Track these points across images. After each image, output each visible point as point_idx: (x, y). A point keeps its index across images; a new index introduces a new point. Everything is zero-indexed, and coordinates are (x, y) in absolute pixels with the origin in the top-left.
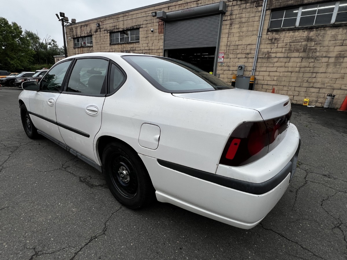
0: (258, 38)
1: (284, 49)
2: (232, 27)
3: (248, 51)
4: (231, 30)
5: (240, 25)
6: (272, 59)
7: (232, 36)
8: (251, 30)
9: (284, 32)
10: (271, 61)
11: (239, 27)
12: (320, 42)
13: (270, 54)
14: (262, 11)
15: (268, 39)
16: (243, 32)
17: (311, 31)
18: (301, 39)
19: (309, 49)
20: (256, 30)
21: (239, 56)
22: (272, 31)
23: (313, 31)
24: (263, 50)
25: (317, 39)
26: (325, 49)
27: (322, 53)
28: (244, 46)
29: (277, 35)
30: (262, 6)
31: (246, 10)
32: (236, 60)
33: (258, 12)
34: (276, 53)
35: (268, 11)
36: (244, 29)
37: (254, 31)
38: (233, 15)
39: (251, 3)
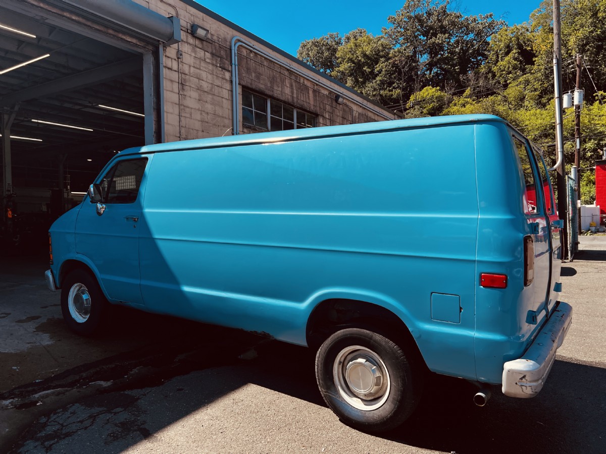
2: (185, 93)
4: (184, 98)
5: (200, 95)
7: (188, 115)
8: (221, 115)
11: (198, 98)
14: (234, 82)
16: (208, 113)
20: (227, 117)
22: (249, 128)
30: (231, 72)
31: (206, 66)
33: (225, 81)
35: (240, 86)
36: (209, 107)
37: (225, 118)
38: (184, 65)
39: (212, 54)
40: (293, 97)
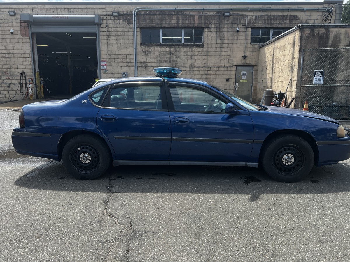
0: (134, 50)
1: (156, 60)
2: (110, 38)
3: (128, 60)
4: (109, 40)
5: (117, 38)
6: (149, 67)
7: (111, 46)
8: (128, 43)
9: (153, 47)
10: (148, 69)
11: (116, 39)
12: (178, 56)
13: (147, 64)
14: (134, 28)
15: (143, 51)
16: (121, 44)
17: (171, 47)
18: (166, 53)
19: (173, 61)
20: (131, 43)
21: (121, 64)
22: (145, 45)
23: (172, 48)
24: (140, 60)
25: (176, 54)
26: (182, 61)
27: (181, 64)
28: (124, 56)
29: (149, 49)
30: (133, 24)
31: (120, 25)
32: (119, 68)
33: (130, 29)
34: (151, 63)
35: (138, 28)
36: (121, 41)
37: (130, 43)
38: (109, 28)
39: (123, 20)
40: (178, 24)
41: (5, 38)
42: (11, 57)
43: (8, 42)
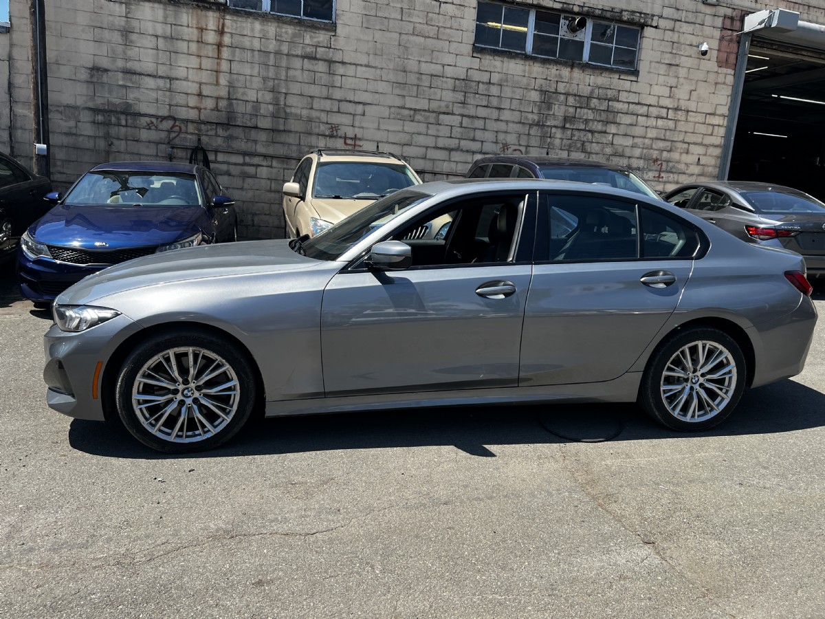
41: (677, 65)
42: (679, 121)
43: (680, 76)
